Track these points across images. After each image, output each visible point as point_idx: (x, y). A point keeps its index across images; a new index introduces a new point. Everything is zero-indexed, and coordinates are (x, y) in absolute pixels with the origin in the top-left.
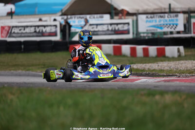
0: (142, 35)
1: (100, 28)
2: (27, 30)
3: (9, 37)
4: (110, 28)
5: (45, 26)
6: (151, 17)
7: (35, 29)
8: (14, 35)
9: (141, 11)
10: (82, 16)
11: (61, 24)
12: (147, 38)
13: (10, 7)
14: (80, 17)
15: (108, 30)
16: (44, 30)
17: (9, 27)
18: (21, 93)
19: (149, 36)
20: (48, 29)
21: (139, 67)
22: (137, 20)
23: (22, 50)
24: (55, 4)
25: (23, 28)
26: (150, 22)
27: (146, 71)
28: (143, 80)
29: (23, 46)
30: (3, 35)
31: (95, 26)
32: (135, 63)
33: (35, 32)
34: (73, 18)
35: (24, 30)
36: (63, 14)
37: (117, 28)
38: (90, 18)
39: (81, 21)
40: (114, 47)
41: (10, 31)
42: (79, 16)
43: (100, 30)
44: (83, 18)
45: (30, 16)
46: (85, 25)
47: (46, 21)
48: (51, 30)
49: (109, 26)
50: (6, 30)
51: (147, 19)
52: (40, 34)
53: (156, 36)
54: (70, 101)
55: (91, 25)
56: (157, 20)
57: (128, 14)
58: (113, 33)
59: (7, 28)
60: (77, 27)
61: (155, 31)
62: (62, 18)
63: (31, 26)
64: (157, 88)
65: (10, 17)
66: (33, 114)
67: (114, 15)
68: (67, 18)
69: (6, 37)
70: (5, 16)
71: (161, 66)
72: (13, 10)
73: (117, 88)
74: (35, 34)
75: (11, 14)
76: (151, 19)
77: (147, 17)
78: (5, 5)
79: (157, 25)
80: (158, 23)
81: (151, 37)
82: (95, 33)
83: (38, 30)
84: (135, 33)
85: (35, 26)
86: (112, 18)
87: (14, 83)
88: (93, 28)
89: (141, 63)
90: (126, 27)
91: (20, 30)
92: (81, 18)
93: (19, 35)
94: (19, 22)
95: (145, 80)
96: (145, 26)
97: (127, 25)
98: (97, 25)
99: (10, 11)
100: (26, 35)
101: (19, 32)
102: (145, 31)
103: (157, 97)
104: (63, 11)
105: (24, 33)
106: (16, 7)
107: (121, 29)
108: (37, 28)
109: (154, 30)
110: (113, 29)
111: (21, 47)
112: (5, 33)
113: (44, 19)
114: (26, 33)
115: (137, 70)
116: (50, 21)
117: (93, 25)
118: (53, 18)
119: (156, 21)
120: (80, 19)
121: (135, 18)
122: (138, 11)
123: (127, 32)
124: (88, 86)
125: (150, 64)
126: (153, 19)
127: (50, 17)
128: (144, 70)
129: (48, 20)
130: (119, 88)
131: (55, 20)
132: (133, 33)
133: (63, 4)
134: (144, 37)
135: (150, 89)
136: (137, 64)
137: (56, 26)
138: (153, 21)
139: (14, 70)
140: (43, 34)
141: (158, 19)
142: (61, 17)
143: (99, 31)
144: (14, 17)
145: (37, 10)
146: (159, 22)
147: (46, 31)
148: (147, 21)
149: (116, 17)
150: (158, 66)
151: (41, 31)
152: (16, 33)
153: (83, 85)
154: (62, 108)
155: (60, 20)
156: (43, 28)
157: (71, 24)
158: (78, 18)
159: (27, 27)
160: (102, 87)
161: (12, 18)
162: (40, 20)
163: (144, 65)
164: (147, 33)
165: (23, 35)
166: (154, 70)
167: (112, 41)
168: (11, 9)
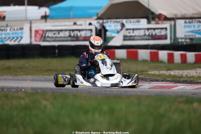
0: (180, 40)
1: (136, 33)
2: (62, 34)
3: (44, 41)
4: (147, 33)
5: (79, 30)
6: (190, 22)
7: (70, 33)
8: (48, 39)
9: (179, 16)
10: (118, 20)
11: (96, 29)
12: (185, 43)
13: (44, 10)
14: (116, 22)
15: (145, 35)
16: (79, 34)
17: (43, 31)
18: (55, 98)
19: (187, 42)
20: (83, 34)
21: (176, 74)
22: (175, 25)
23: (56, 55)
24: (91, 8)
25: (57, 32)
26: (188, 27)
27: (184, 78)
28: (181, 87)
29: (57, 51)
30: (36, 39)
31: (132, 31)
32: (172, 70)
33: (70, 36)
34: (109, 22)
35: (59, 34)
36: (99, 18)
37: (154, 33)
38: (126, 22)
39: (117, 26)
40: (151, 52)
41: (44, 35)
42: (115, 20)
43: (137, 35)
44: (119, 22)
45: (65, 20)
46: (121, 30)
47: (81, 25)
48: (86, 34)
49: (146, 31)
50: (40, 34)
51: (186, 24)
52: (75, 39)
53: (194, 42)
54: (105, 108)
55: (127, 29)
56: (196, 26)
57: (166, 19)
58: (150, 38)
59: (41, 32)
60: (113, 31)
61: (194, 37)
62: (98, 23)
63: (66, 30)
64: (195, 96)
65: (44, 21)
66: (68, 121)
67: (151, 19)
68: (103, 23)
69: (40, 41)
70: (38, 20)
71: (200, 73)
72: (48, 14)
73: (154, 95)
74: (69, 38)
75: (45, 17)
76: (189, 24)
77: (185, 22)
78: (39, 8)
79: (196, 30)
80: (196, 28)
81: (189, 43)
82: (132, 38)
83: (72, 35)
84: (173, 38)
85: (70, 30)
86: (149, 22)
87: (47, 89)
88: (129, 33)
89: (178, 70)
90: (163, 32)
91: (54, 34)
92: (118, 22)
93: (54, 39)
94: (53, 26)
95: (183, 87)
96: (183, 31)
97: (165, 30)
98: (134, 30)
99: (44, 14)
100: (60, 39)
101: (54, 36)
102: (183, 36)
103: (195, 105)
104: (99, 15)
105: (58, 37)
106: (51, 10)
107: (158, 34)
108: (71, 32)
109: (193, 35)
110: (151, 34)
111: (55, 52)
112: (39, 36)
113: (78, 23)
114: (61, 37)
115: (175, 76)
116: (85, 25)
117: (129, 29)
118: (88, 22)
119: (194, 27)
120: (116, 24)
121: (173, 22)
122: (176, 15)
123: (165, 37)
124: (124, 93)
125: (188, 71)
126: (192, 24)
127: (85, 21)
128: (181, 77)
129: (83, 24)
130: (155, 95)
131: (90, 24)
132: (171, 39)
133: (98, 8)
134: (182, 42)
135: (187, 97)
136: (174, 71)
137: (91, 30)
138: (191, 26)
139: (47, 75)
140: (77, 38)
141: (196, 24)
142: (96, 21)
143: (135, 36)
144: (48, 20)
145: (72, 13)
146: (198, 27)
147: (81, 35)
148: (185, 27)
149: (153, 22)
150: (196, 72)
151: (76, 35)
152: (50, 37)
153: (119, 91)
154: (97, 116)
155: (96, 24)
156: (78, 32)
157: (107, 28)
158: (114, 22)
159: (62, 31)
160: (139, 94)
161: (46, 22)
162: (75, 24)
163: (182, 71)
164: (185, 39)
165: (57, 39)
166: (192, 77)
167: (149, 47)
168: (46, 12)
